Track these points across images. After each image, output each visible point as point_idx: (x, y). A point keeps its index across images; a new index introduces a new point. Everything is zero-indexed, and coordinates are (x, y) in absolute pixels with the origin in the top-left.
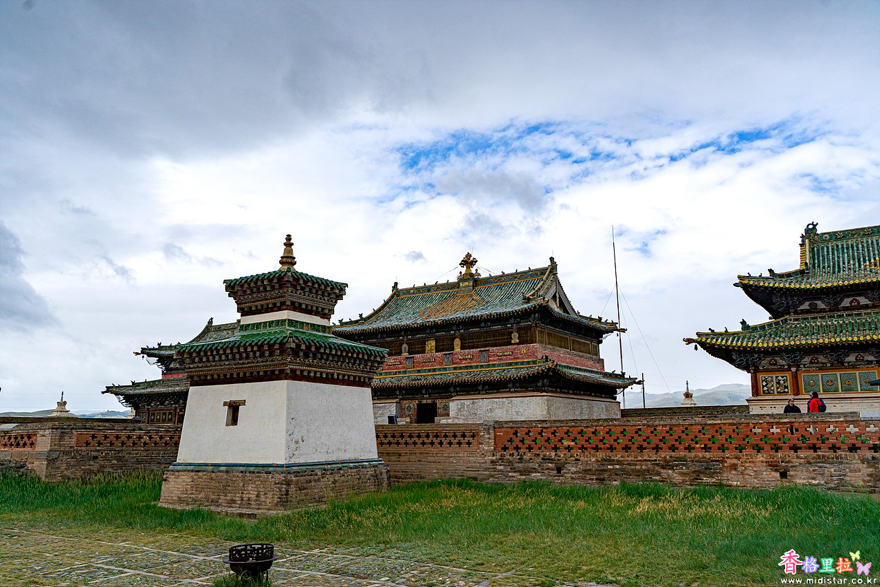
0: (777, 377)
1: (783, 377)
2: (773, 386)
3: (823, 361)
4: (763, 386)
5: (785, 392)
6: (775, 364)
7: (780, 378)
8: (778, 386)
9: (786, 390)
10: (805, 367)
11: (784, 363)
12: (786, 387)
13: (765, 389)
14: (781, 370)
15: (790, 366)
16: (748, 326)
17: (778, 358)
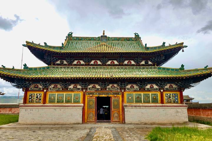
0: (37, 94)
1: (39, 94)
2: (34, 99)
3: (59, 87)
4: (30, 99)
5: (39, 102)
6: (37, 88)
7: (38, 95)
8: (37, 99)
9: (40, 101)
10: (50, 90)
11: (41, 87)
12: (40, 99)
13: (30, 100)
14: (39, 91)
15: (43, 89)
16: (28, 67)
17: (39, 85)
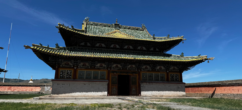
0: (67, 71)
3: (88, 65)
5: (70, 78)
6: (68, 65)
8: (67, 75)
10: (80, 67)
11: (72, 64)
12: (70, 75)
13: (61, 75)
14: (70, 68)
15: (74, 66)
17: (70, 62)
